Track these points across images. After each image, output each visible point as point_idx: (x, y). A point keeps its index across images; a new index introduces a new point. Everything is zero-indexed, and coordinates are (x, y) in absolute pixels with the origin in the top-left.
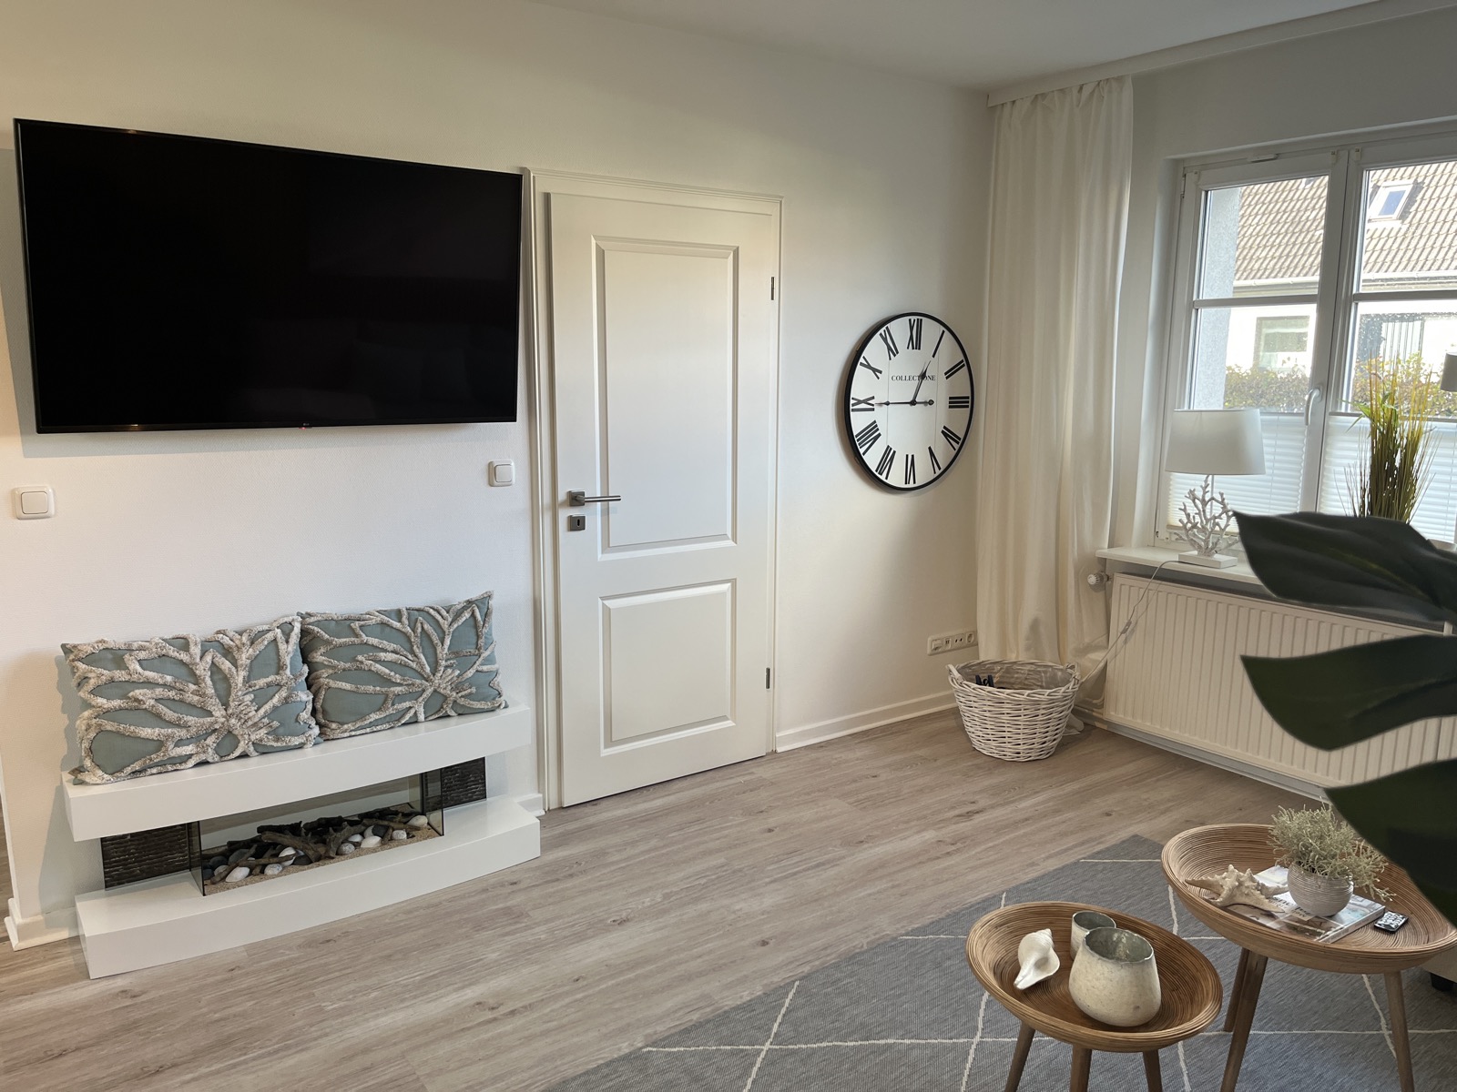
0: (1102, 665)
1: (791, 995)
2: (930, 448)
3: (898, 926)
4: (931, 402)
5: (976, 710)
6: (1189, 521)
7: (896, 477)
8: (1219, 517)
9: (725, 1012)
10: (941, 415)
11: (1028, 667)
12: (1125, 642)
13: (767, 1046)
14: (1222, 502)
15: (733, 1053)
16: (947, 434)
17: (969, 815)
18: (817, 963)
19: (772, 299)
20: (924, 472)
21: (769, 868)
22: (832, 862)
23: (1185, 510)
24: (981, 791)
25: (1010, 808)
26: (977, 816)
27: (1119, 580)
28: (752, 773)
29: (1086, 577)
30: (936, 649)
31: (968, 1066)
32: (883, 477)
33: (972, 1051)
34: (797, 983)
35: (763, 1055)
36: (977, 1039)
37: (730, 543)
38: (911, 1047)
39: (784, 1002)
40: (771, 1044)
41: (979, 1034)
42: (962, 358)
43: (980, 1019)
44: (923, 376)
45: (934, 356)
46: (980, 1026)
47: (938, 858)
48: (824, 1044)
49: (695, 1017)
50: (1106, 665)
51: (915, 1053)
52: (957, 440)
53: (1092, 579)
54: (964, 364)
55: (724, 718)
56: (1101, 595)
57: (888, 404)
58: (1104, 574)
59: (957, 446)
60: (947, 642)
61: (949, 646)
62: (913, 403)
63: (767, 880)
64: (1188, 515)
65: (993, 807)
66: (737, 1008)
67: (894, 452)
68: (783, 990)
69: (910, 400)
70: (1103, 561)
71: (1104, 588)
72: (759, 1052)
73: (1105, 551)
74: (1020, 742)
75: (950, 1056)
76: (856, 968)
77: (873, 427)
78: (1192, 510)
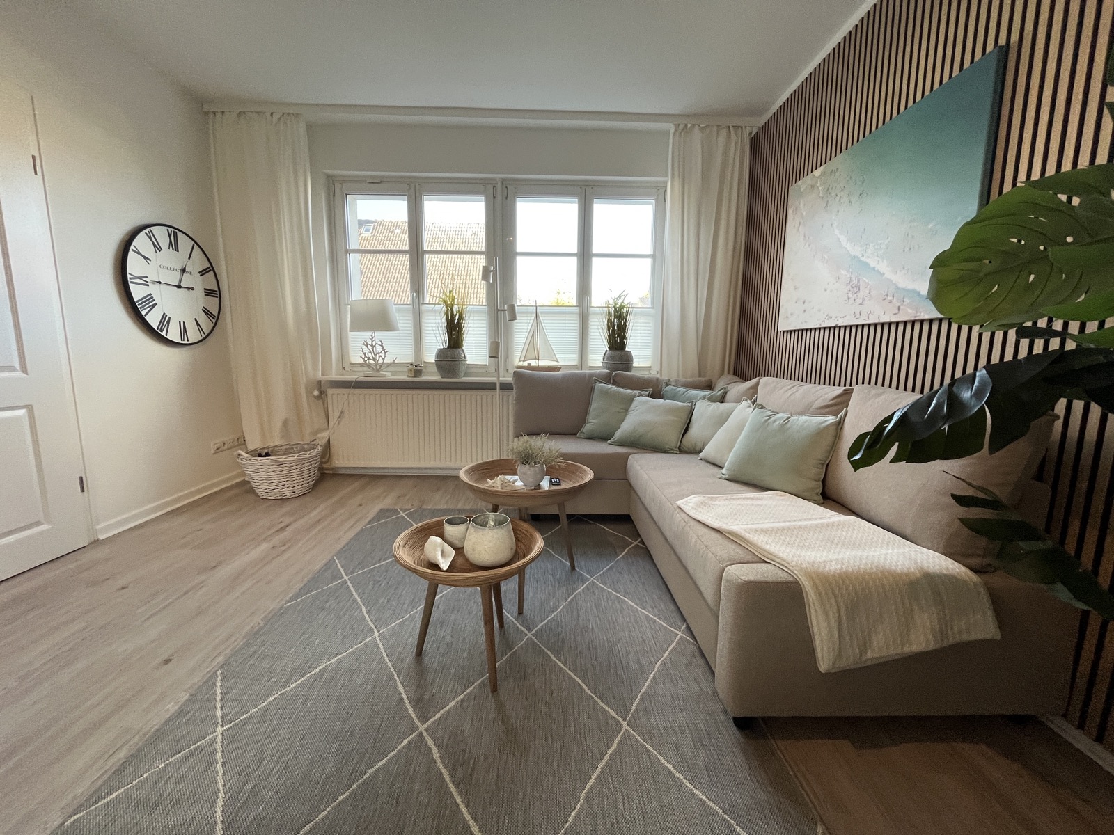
0: (327, 438)
1: (218, 683)
2: (195, 319)
3: (278, 601)
4: (192, 289)
5: (263, 473)
6: (365, 356)
7: (173, 334)
8: (381, 352)
9: (157, 731)
10: (199, 299)
11: (284, 447)
12: (339, 424)
13: (220, 730)
14: (382, 346)
15: (186, 757)
16: (206, 311)
17: (282, 529)
18: (228, 651)
19: (36, 173)
20: (193, 335)
21: (139, 611)
22: (200, 586)
23: (362, 351)
24: (282, 516)
25: (306, 519)
26: (288, 528)
27: (330, 392)
28: (80, 559)
29: (312, 393)
30: (217, 449)
31: (382, 650)
32: (163, 334)
33: (379, 642)
34: (219, 673)
35: (219, 740)
36: (376, 634)
37: (19, 374)
38: (340, 662)
39: (216, 691)
40: (223, 726)
41: (375, 631)
42: (209, 265)
43: (370, 623)
44: (183, 270)
45: (189, 259)
46: (373, 626)
47: (278, 556)
48: (272, 698)
49: (122, 754)
50: (329, 439)
51: (344, 664)
52: (215, 318)
53: (316, 393)
54: (209, 270)
55: (38, 523)
56: (320, 402)
57: (160, 283)
58: (321, 391)
59: (214, 321)
60: (224, 444)
61: (226, 447)
62: (179, 286)
63: (143, 619)
64: (365, 354)
65: (295, 521)
66: (167, 722)
67: (170, 318)
68: (209, 683)
69: (176, 284)
70: (320, 382)
71: (322, 398)
72: (214, 740)
73: (319, 376)
74: (295, 485)
75: (368, 651)
76: (263, 638)
77: (149, 298)
78: (366, 350)
